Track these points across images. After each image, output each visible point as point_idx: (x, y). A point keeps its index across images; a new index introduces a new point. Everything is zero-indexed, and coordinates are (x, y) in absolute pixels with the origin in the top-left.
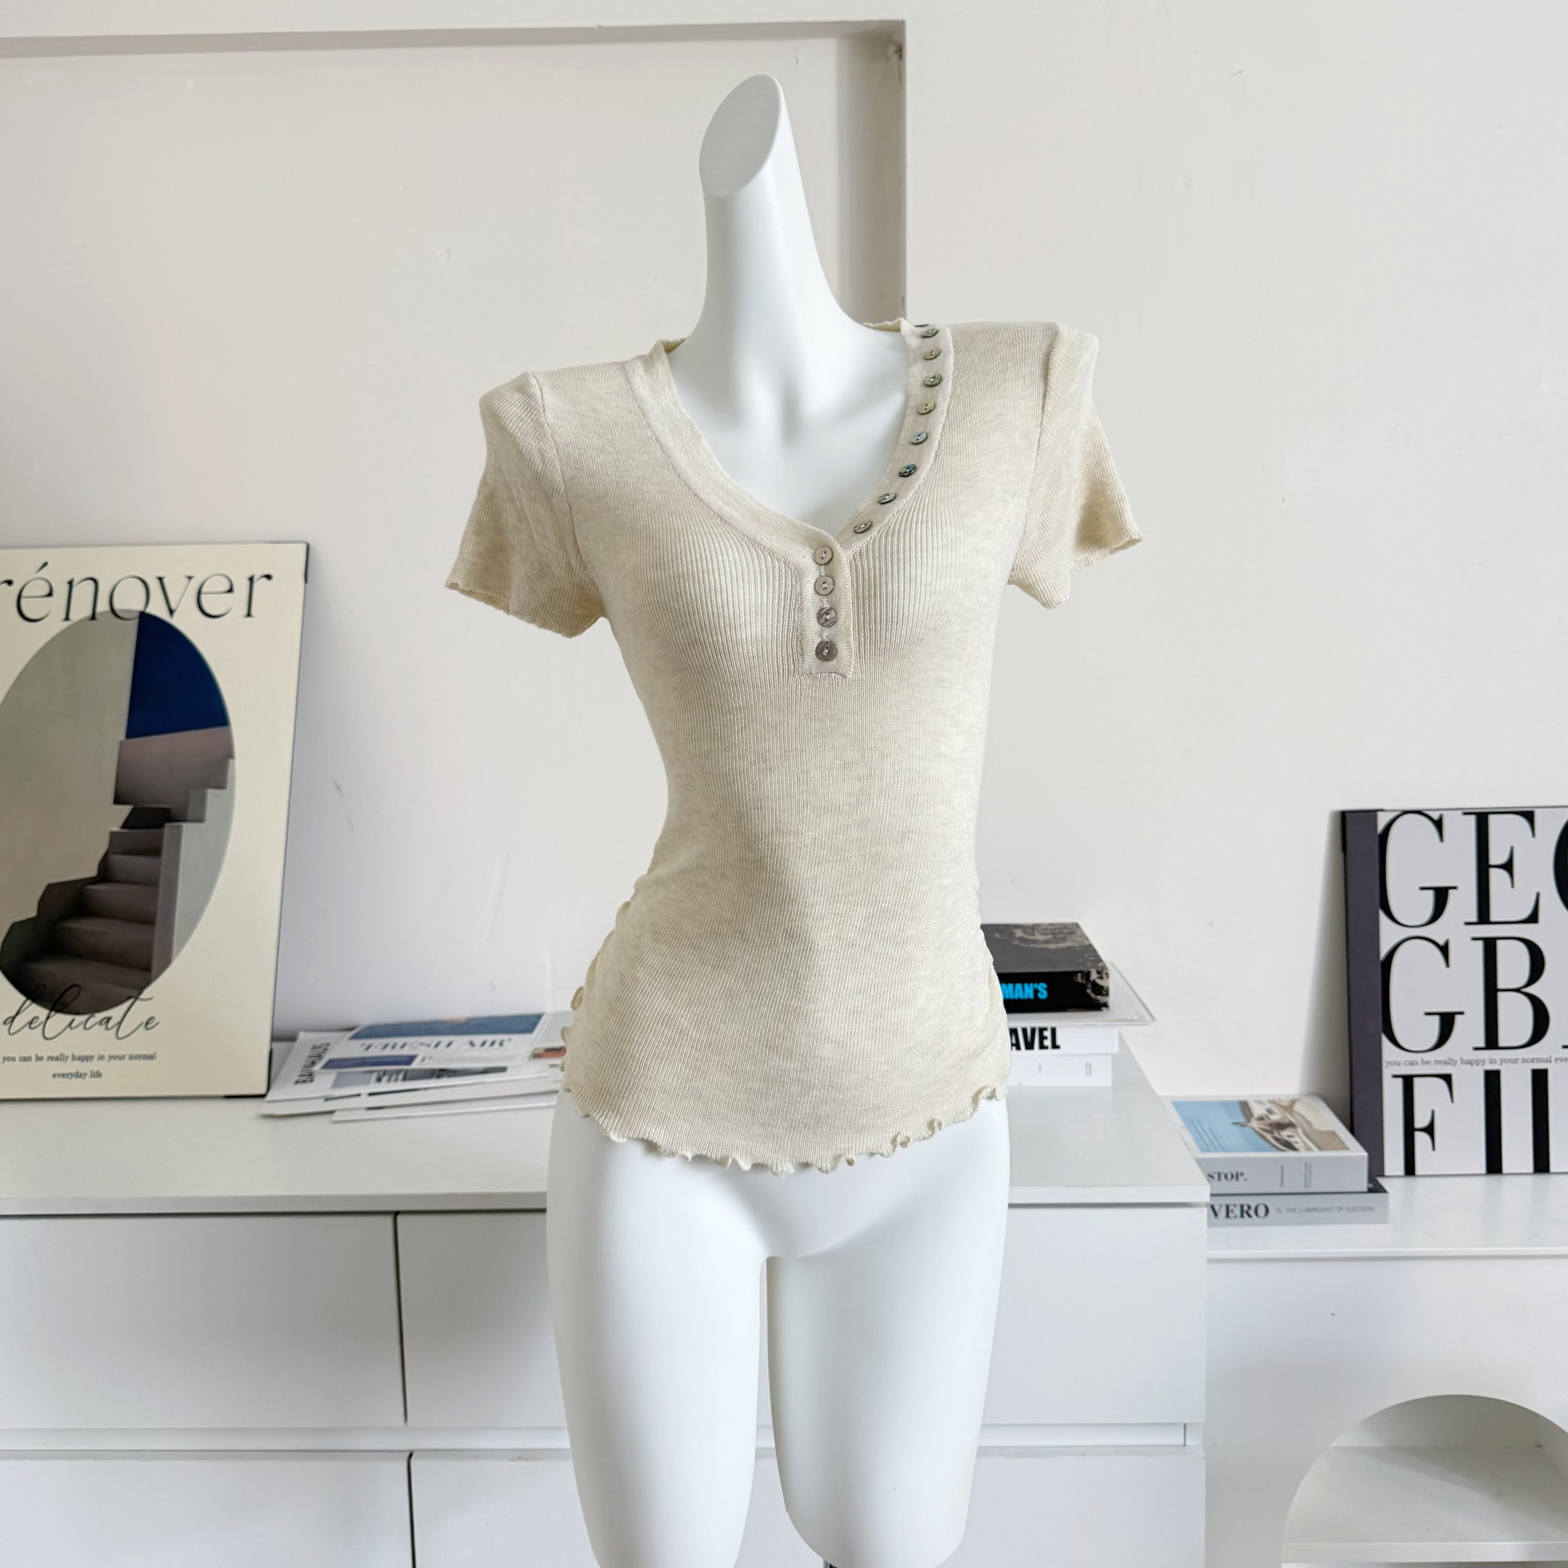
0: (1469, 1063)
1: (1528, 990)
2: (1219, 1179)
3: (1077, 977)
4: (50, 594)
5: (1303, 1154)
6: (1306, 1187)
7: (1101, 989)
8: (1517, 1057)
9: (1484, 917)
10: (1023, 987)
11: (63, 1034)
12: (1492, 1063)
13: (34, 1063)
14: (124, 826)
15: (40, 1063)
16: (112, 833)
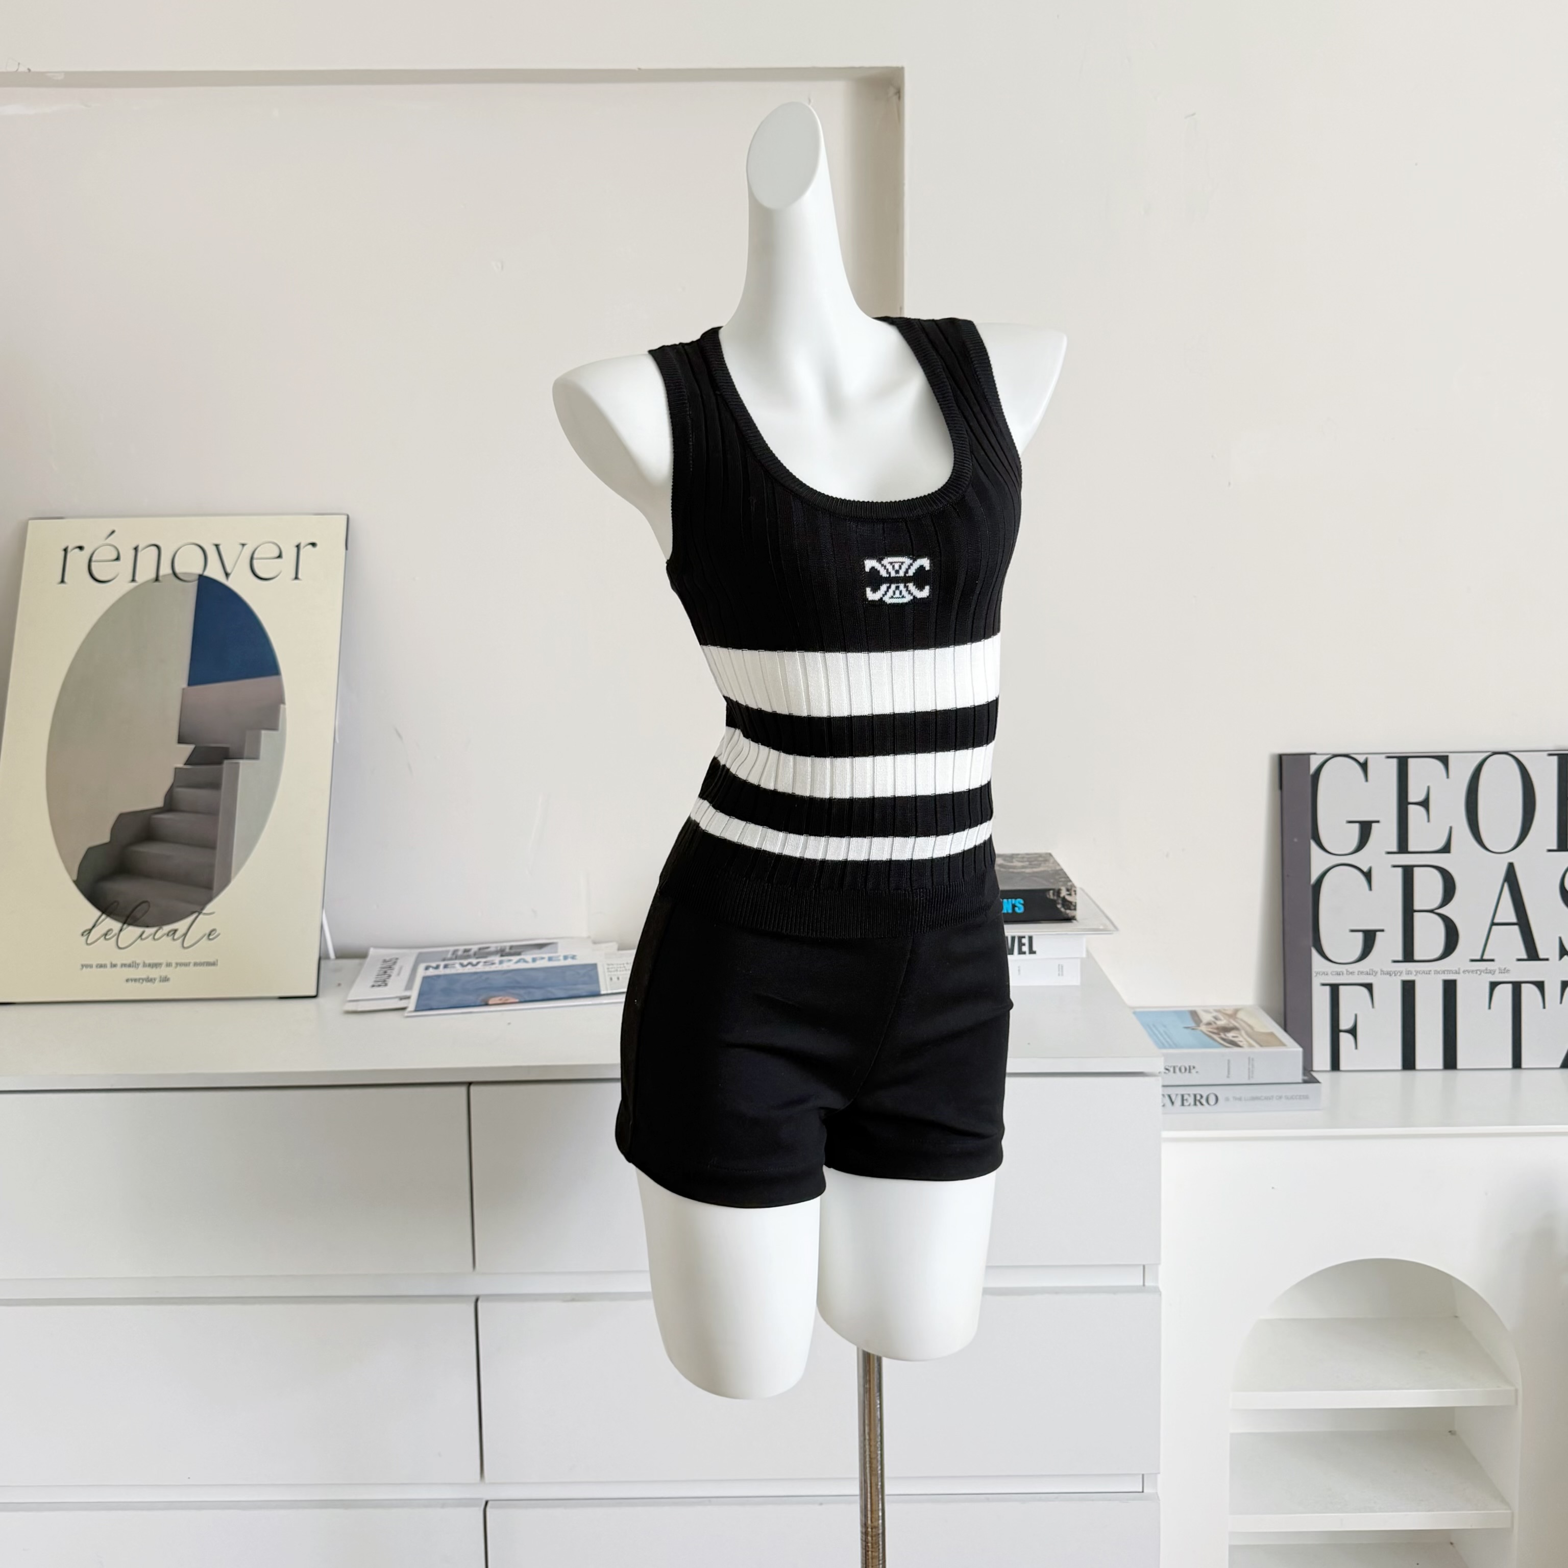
0: (1388, 974)
1: (1440, 911)
2: (1174, 1072)
3: (1048, 894)
4: (118, 559)
5: (1246, 1050)
6: (1249, 1078)
7: (1070, 904)
8: (1429, 969)
9: (1403, 847)
11: (135, 943)
12: (1408, 974)
13: (109, 969)
14: (187, 763)
15: (114, 969)
16: (176, 769)
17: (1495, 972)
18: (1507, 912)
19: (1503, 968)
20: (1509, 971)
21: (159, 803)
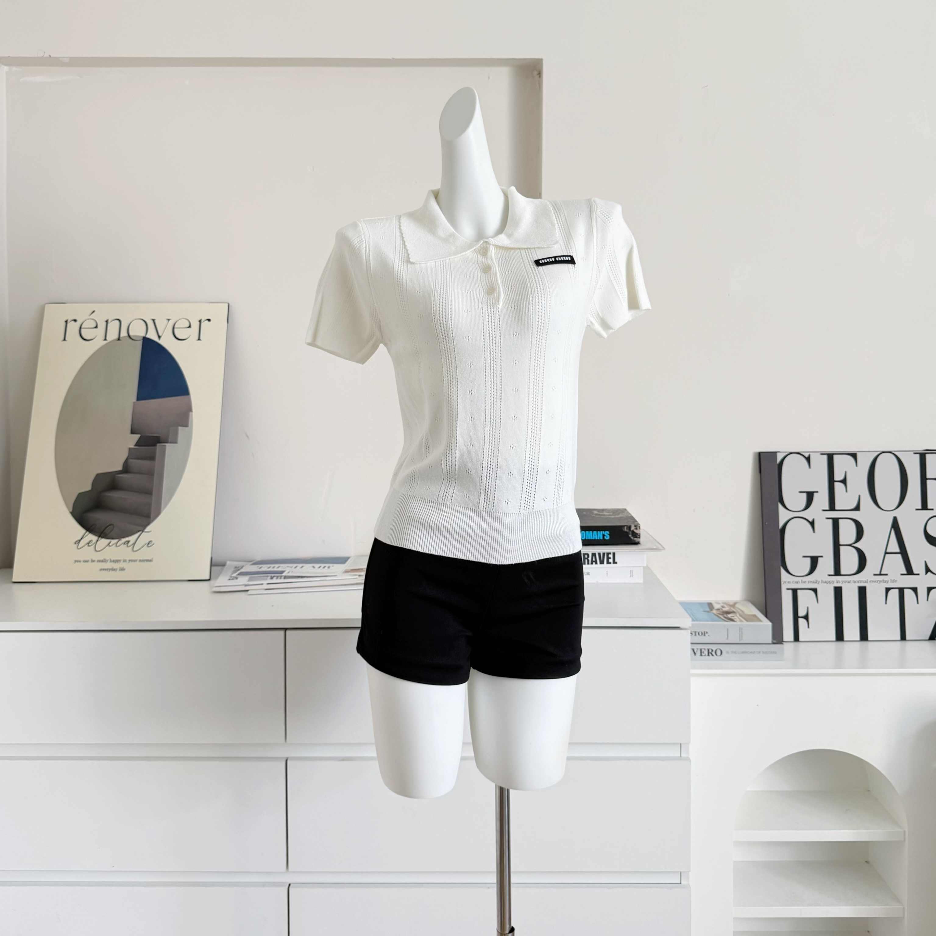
0: (826, 583)
1: (855, 545)
2: (695, 635)
3: (624, 529)
4: (96, 327)
5: (739, 623)
6: (740, 640)
7: (636, 534)
8: (850, 580)
9: (832, 507)
10: (597, 534)
11: (105, 548)
12: (838, 583)
13: (91, 564)
14: (136, 445)
15: (94, 563)
16: (130, 448)
17: (888, 582)
18: (894, 546)
19: (893, 579)
20: (896, 581)
21: (120, 468)
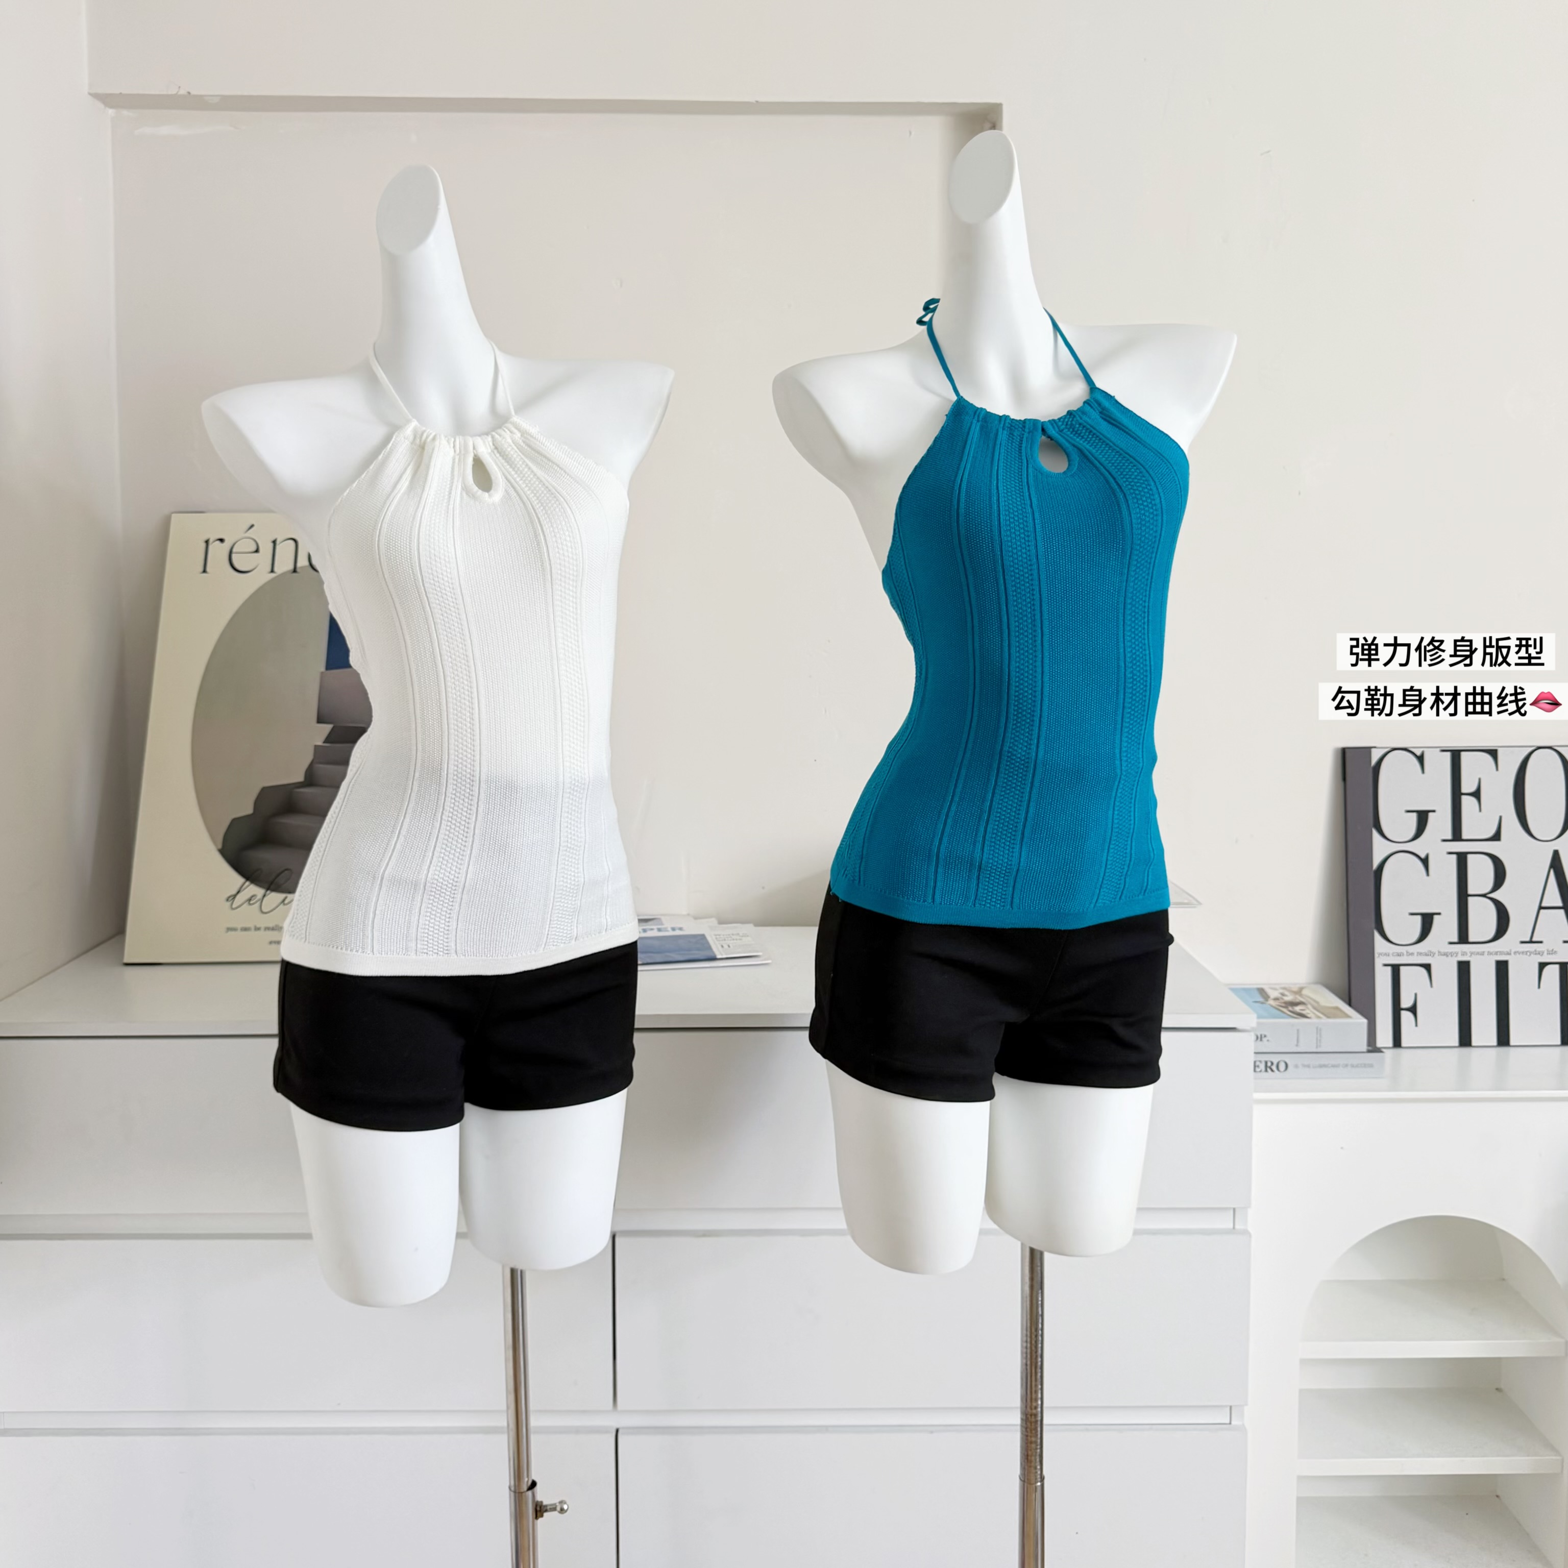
0: (1444, 955)
1: (1492, 895)
4: (257, 551)
5: (1314, 1020)
6: (1318, 1047)
8: (1483, 950)
9: (1457, 835)
11: (277, 909)
12: (1464, 955)
13: (252, 933)
14: (326, 741)
15: (257, 932)
16: (316, 746)
17: (1543, 952)
18: (1554, 897)
19: (1550, 949)
20: (1555, 952)
21: (299, 777)
